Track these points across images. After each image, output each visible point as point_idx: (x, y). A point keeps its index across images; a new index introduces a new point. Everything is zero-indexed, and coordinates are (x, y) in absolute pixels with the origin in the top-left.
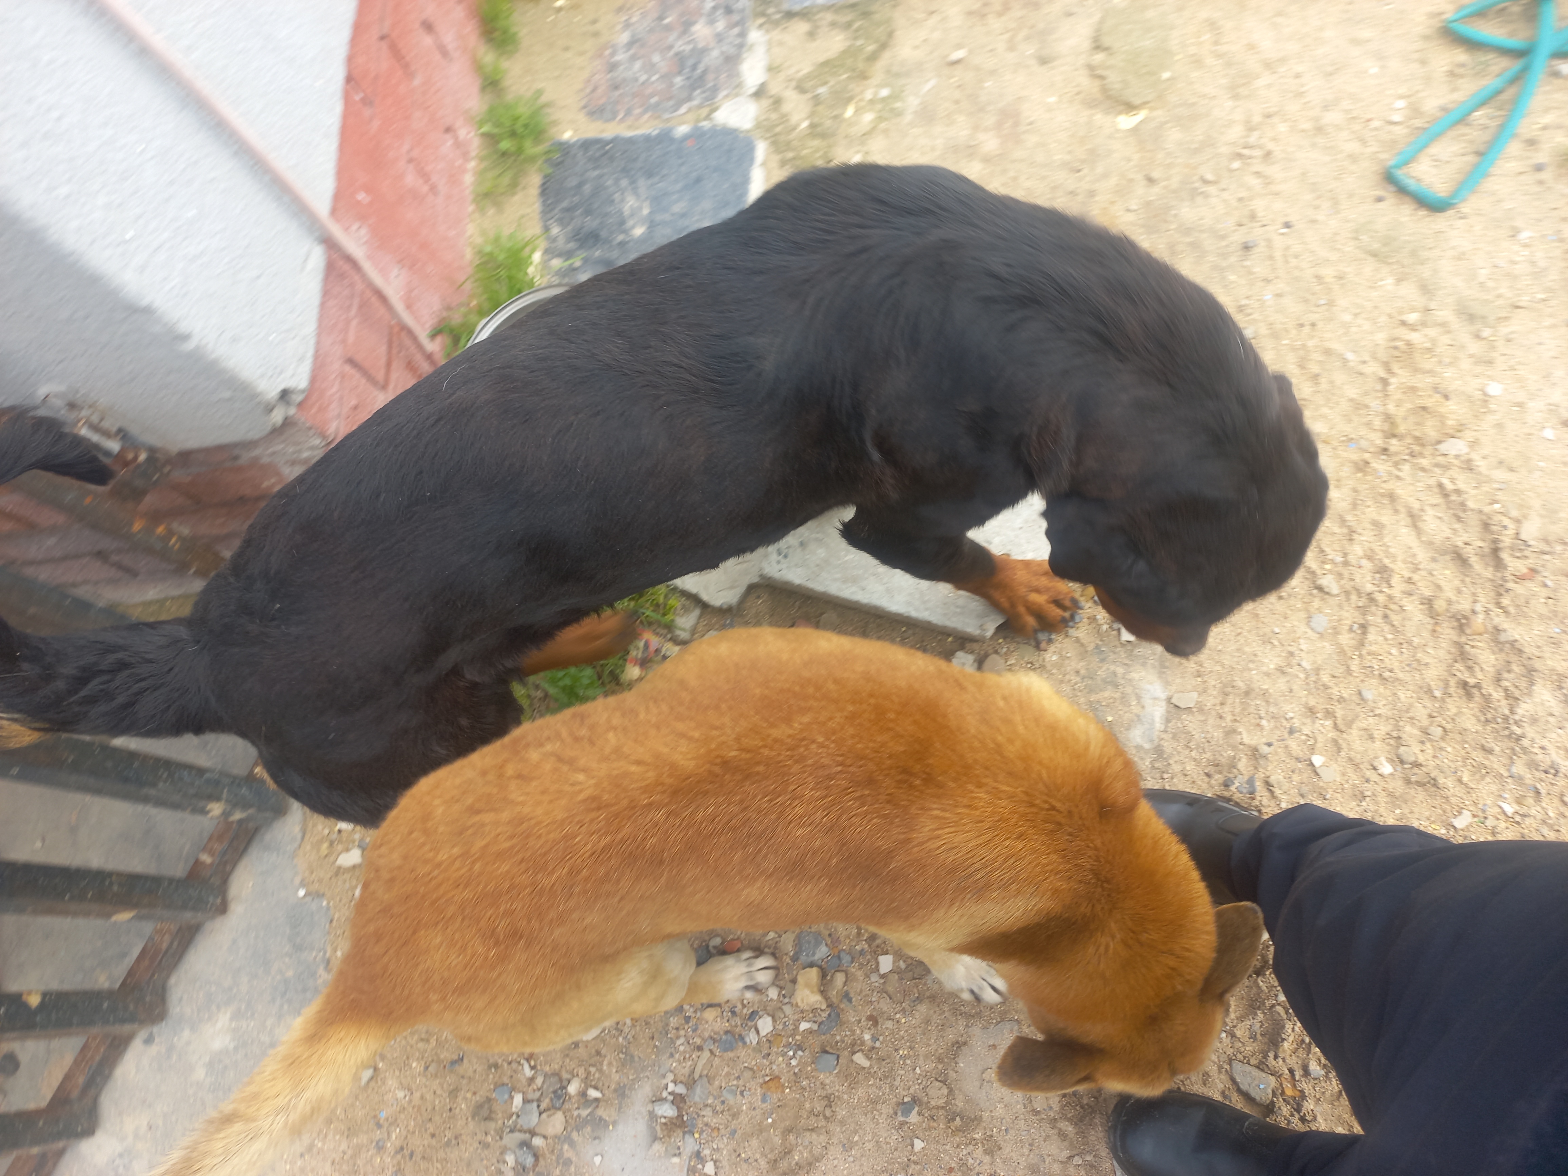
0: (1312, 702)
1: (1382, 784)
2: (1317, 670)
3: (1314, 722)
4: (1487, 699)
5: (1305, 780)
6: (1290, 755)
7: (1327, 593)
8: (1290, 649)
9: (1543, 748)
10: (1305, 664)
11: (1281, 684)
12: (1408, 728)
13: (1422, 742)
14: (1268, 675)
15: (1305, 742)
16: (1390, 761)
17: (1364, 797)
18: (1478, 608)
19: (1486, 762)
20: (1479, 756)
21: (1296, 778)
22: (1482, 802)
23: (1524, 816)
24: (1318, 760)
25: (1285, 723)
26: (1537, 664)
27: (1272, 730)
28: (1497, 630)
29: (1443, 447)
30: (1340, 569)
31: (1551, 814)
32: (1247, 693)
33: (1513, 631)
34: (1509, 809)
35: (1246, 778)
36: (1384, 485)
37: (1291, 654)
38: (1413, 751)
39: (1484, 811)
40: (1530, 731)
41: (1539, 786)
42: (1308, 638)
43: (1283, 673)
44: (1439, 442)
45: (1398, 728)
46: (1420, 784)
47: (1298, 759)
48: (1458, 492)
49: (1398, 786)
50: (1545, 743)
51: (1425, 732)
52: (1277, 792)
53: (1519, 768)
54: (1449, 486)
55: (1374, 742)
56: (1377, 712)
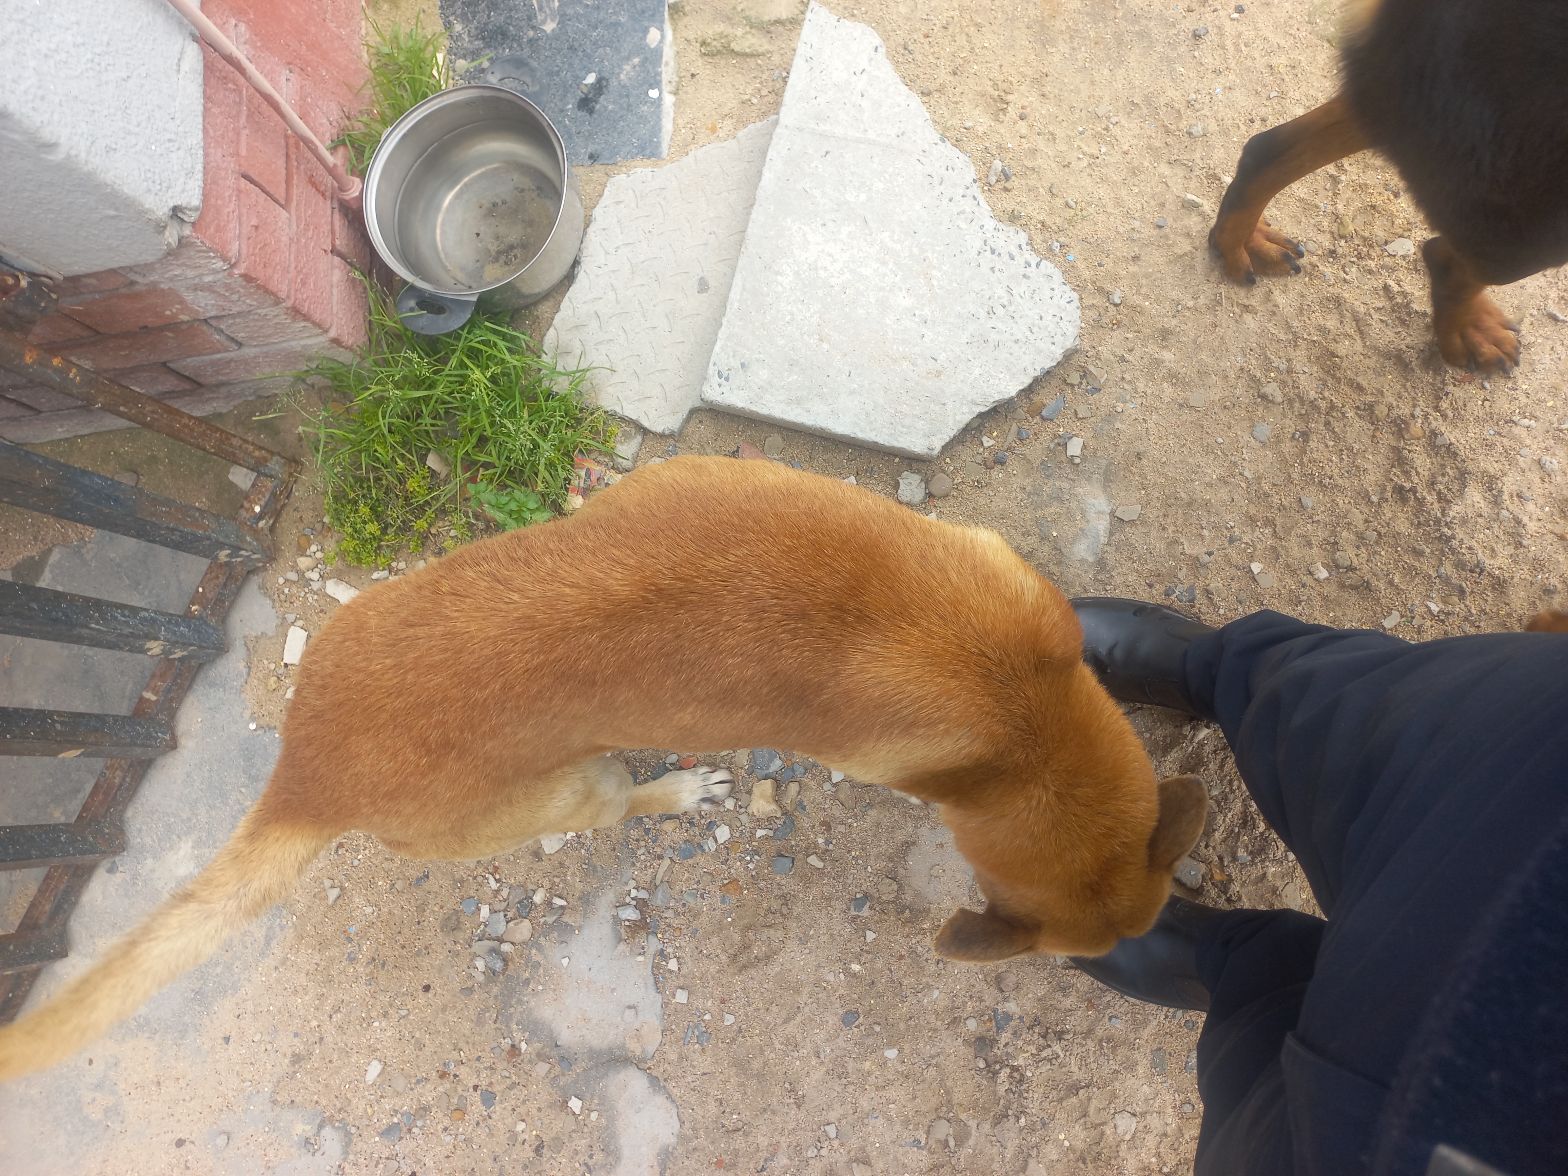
0: (1253, 511)
1: (1318, 588)
2: (1259, 479)
3: (1253, 531)
4: (1421, 502)
5: (1243, 587)
6: (1229, 563)
7: (1272, 402)
8: (1233, 459)
9: (1470, 548)
10: (1246, 473)
11: (1223, 494)
12: (1345, 534)
13: (1358, 547)
14: (1210, 485)
15: (1245, 550)
16: (1326, 566)
17: (1300, 602)
18: (1418, 412)
19: (1417, 564)
20: (1409, 559)
21: (1234, 585)
22: (1410, 602)
23: (1448, 614)
24: (1256, 567)
25: (1226, 532)
26: (1470, 466)
27: (1212, 539)
28: (1434, 434)
29: (1390, 248)
30: (1285, 376)
31: (1474, 612)
32: (1189, 504)
33: (1450, 435)
34: (1435, 608)
35: (1186, 586)
36: (1330, 289)
37: (1235, 464)
38: (1348, 555)
39: (1412, 611)
40: (1460, 533)
41: (1464, 585)
42: (1252, 448)
43: (1226, 483)
44: (1386, 243)
45: (1334, 533)
46: (1354, 587)
47: (1237, 567)
48: (1404, 294)
49: (1331, 590)
50: (1473, 543)
51: (1361, 536)
52: (1216, 599)
53: (1448, 568)
54: (1396, 288)
55: (1311, 548)
56: (1316, 518)
